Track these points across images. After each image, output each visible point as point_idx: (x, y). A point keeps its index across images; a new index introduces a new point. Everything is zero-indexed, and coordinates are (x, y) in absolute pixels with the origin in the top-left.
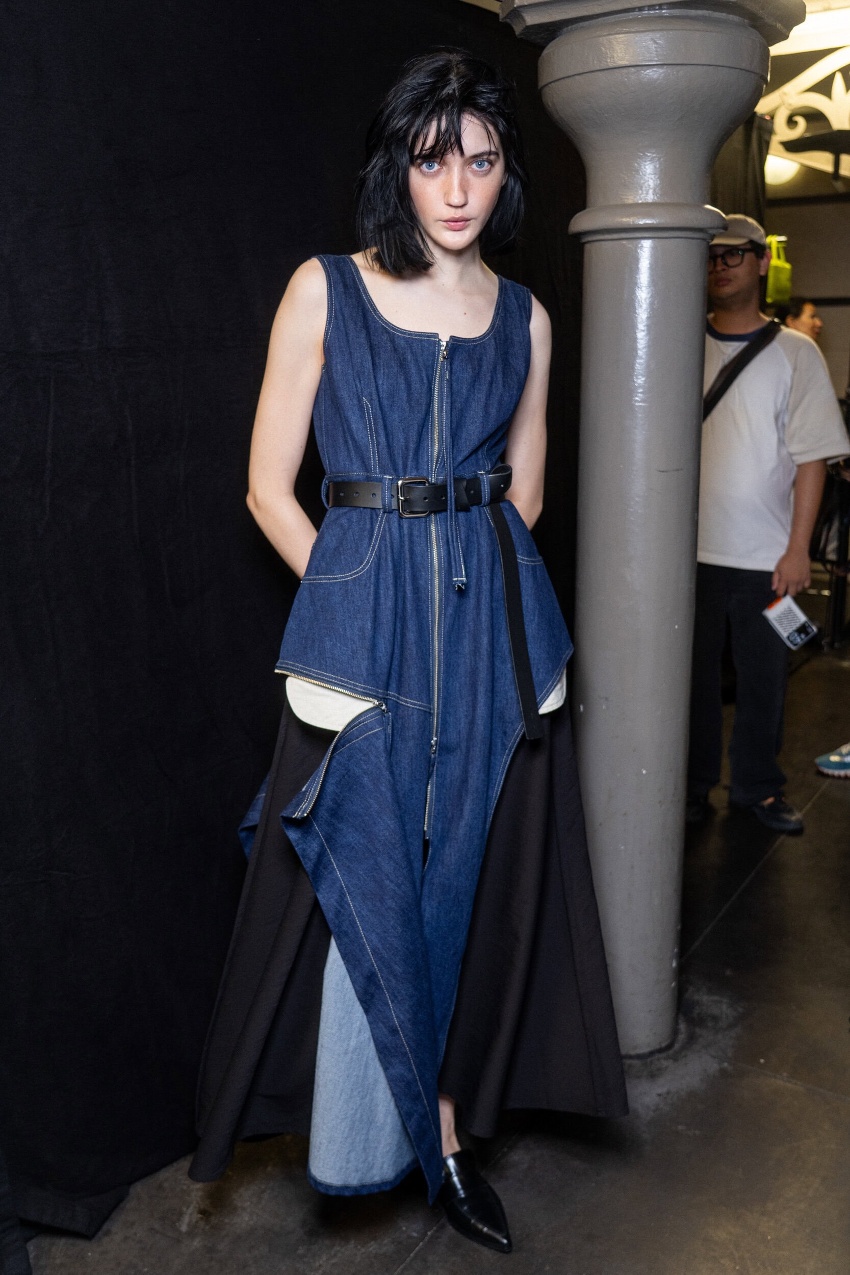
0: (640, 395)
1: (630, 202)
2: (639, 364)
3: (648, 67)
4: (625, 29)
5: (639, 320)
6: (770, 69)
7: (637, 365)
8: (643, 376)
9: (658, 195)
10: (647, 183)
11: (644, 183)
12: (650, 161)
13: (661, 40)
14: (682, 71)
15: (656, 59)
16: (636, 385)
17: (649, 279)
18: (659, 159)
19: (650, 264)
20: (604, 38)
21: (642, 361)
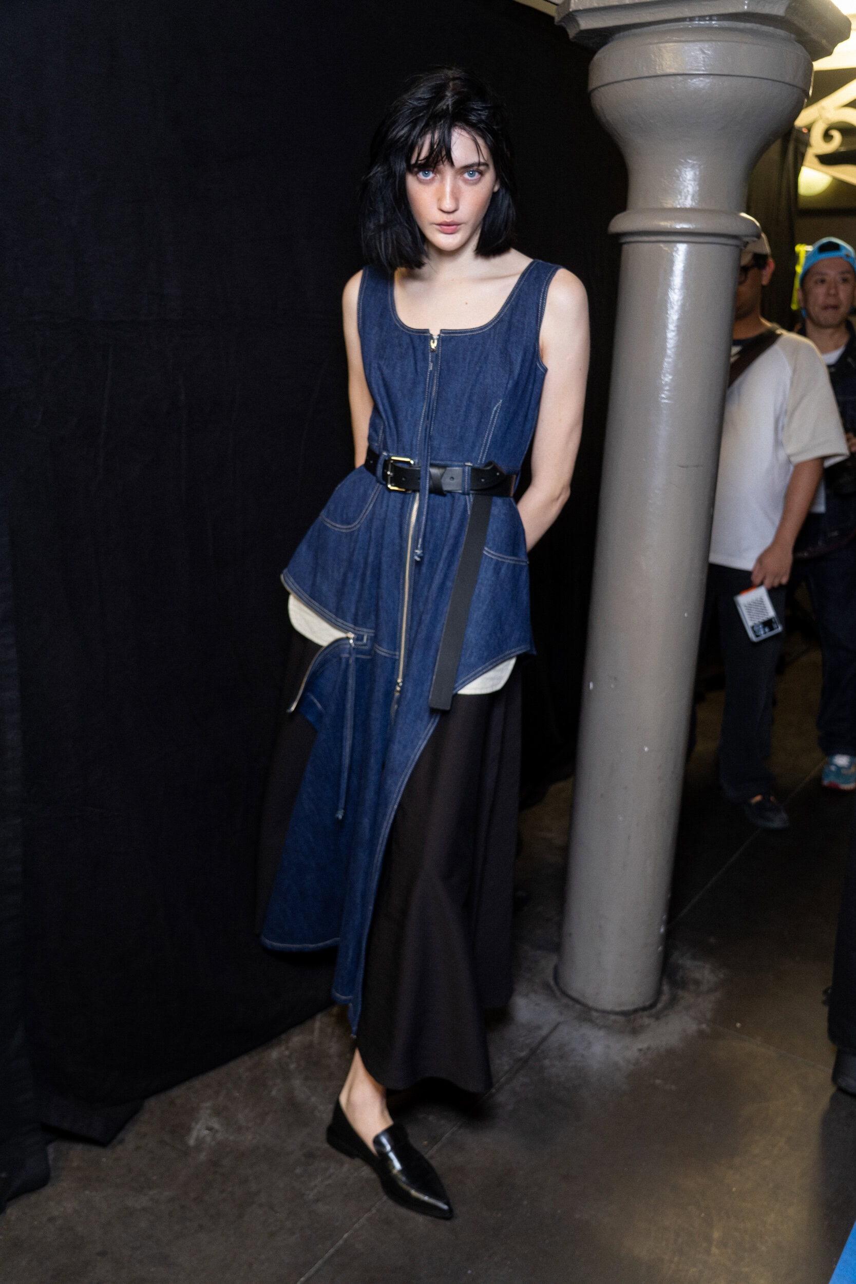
0: (666, 392)
1: (669, 206)
2: (669, 363)
3: (695, 76)
4: (674, 38)
5: (670, 321)
6: (812, 84)
7: (666, 364)
8: (670, 374)
9: (696, 202)
10: (685, 190)
11: (683, 189)
12: (691, 167)
13: (708, 50)
14: (727, 82)
15: (703, 69)
16: (663, 383)
17: (682, 282)
18: (700, 165)
19: (684, 267)
20: (655, 46)
21: (670, 360)
